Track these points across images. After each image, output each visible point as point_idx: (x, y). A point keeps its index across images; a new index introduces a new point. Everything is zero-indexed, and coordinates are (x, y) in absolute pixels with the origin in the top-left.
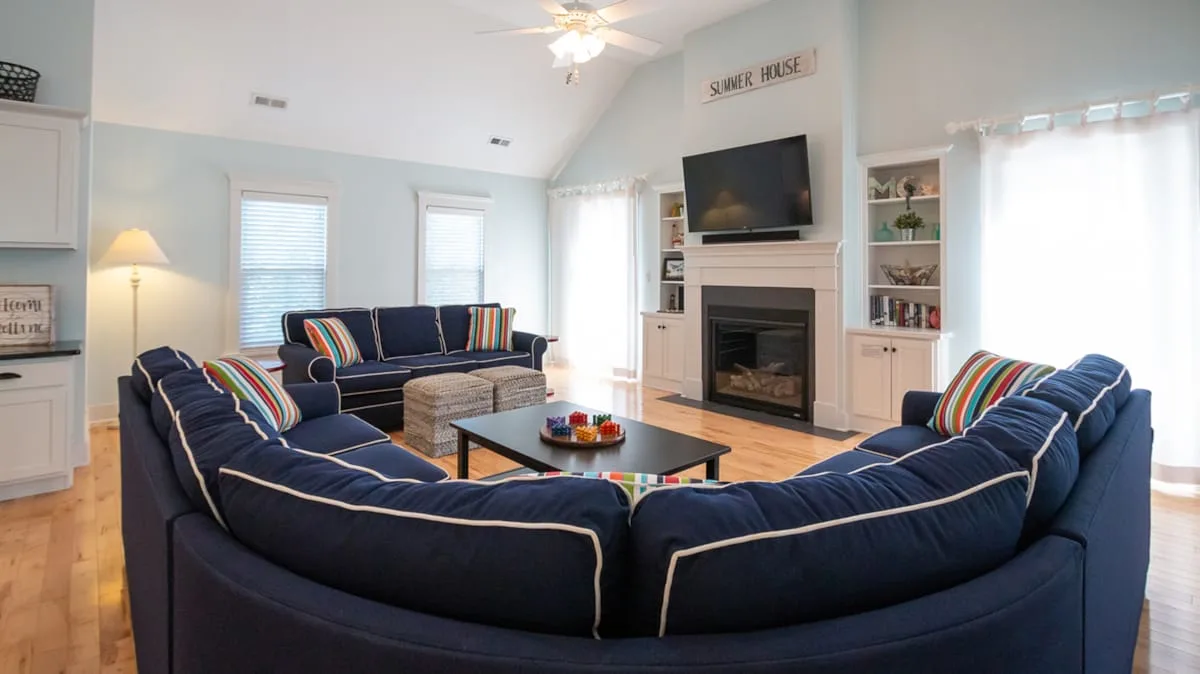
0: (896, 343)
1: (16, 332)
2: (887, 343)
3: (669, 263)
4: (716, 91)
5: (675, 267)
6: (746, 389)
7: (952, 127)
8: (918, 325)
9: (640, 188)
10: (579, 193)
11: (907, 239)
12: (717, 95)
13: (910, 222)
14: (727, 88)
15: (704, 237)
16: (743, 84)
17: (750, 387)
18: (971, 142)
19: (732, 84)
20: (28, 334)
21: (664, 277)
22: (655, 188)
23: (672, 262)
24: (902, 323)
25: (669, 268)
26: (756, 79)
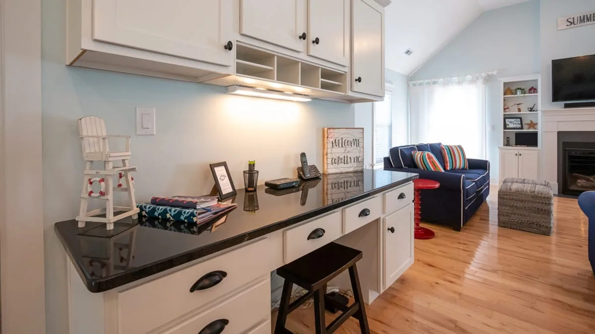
1: (347, 163)
3: (507, 120)
4: (572, 23)
5: (511, 122)
9: (489, 79)
10: (434, 83)
12: (572, 25)
14: (582, 21)
15: (565, 104)
19: (587, 19)
20: (353, 163)
21: (505, 127)
22: (500, 79)
23: (508, 120)
25: (508, 123)
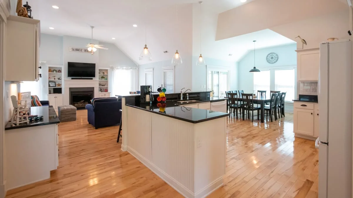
0: (106, 94)
2: (104, 94)
4: (73, 50)
5: (51, 84)
6: (79, 106)
7: (111, 66)
8: (103, 92)
11: (103, 80)
13: (103, 77)
14: (76, 50)
15: (72, 78)
16: (80, 51)
17: (80, 105)
18: (112, 68)
19: (77, 50)
21: (49, 86)
22: (47, 65)
24: (101, 92)
25: (50, 84)
26: (83, 51)
